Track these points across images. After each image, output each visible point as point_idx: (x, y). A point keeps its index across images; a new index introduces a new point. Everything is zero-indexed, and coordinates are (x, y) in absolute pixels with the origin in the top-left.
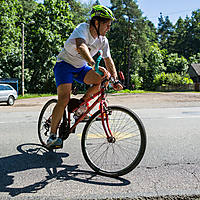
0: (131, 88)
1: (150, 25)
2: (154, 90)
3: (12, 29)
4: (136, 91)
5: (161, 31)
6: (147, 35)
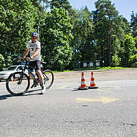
0: (112, 66)
1: (125, 20)
2: (129, 67)
4: (116, 68)
5: (133, 24)
6: (123, 28)
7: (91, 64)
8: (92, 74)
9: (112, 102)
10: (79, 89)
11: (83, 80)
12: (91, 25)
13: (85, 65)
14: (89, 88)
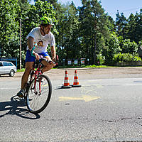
1: (110, 19)
3: (13, 23)
5: (118, 23)
6: (108, 26)
7: (76, 62)
8: (75, 72)
9: (93, 101)
10: (62, 88)
11: (66, 78)
12: (76, 21)
13: (70, 62)
14: (73, 86)
